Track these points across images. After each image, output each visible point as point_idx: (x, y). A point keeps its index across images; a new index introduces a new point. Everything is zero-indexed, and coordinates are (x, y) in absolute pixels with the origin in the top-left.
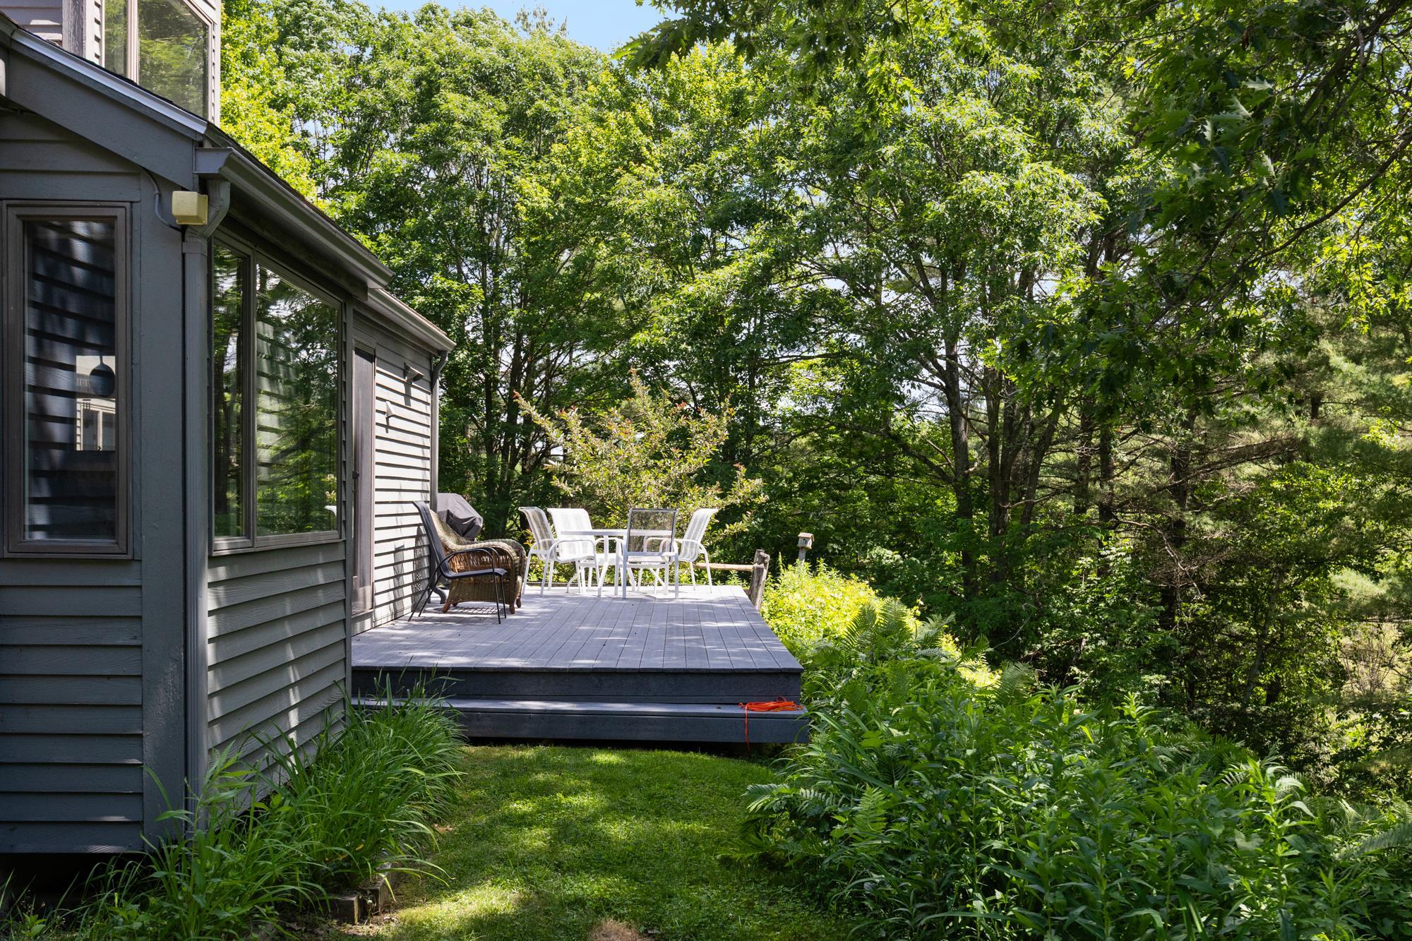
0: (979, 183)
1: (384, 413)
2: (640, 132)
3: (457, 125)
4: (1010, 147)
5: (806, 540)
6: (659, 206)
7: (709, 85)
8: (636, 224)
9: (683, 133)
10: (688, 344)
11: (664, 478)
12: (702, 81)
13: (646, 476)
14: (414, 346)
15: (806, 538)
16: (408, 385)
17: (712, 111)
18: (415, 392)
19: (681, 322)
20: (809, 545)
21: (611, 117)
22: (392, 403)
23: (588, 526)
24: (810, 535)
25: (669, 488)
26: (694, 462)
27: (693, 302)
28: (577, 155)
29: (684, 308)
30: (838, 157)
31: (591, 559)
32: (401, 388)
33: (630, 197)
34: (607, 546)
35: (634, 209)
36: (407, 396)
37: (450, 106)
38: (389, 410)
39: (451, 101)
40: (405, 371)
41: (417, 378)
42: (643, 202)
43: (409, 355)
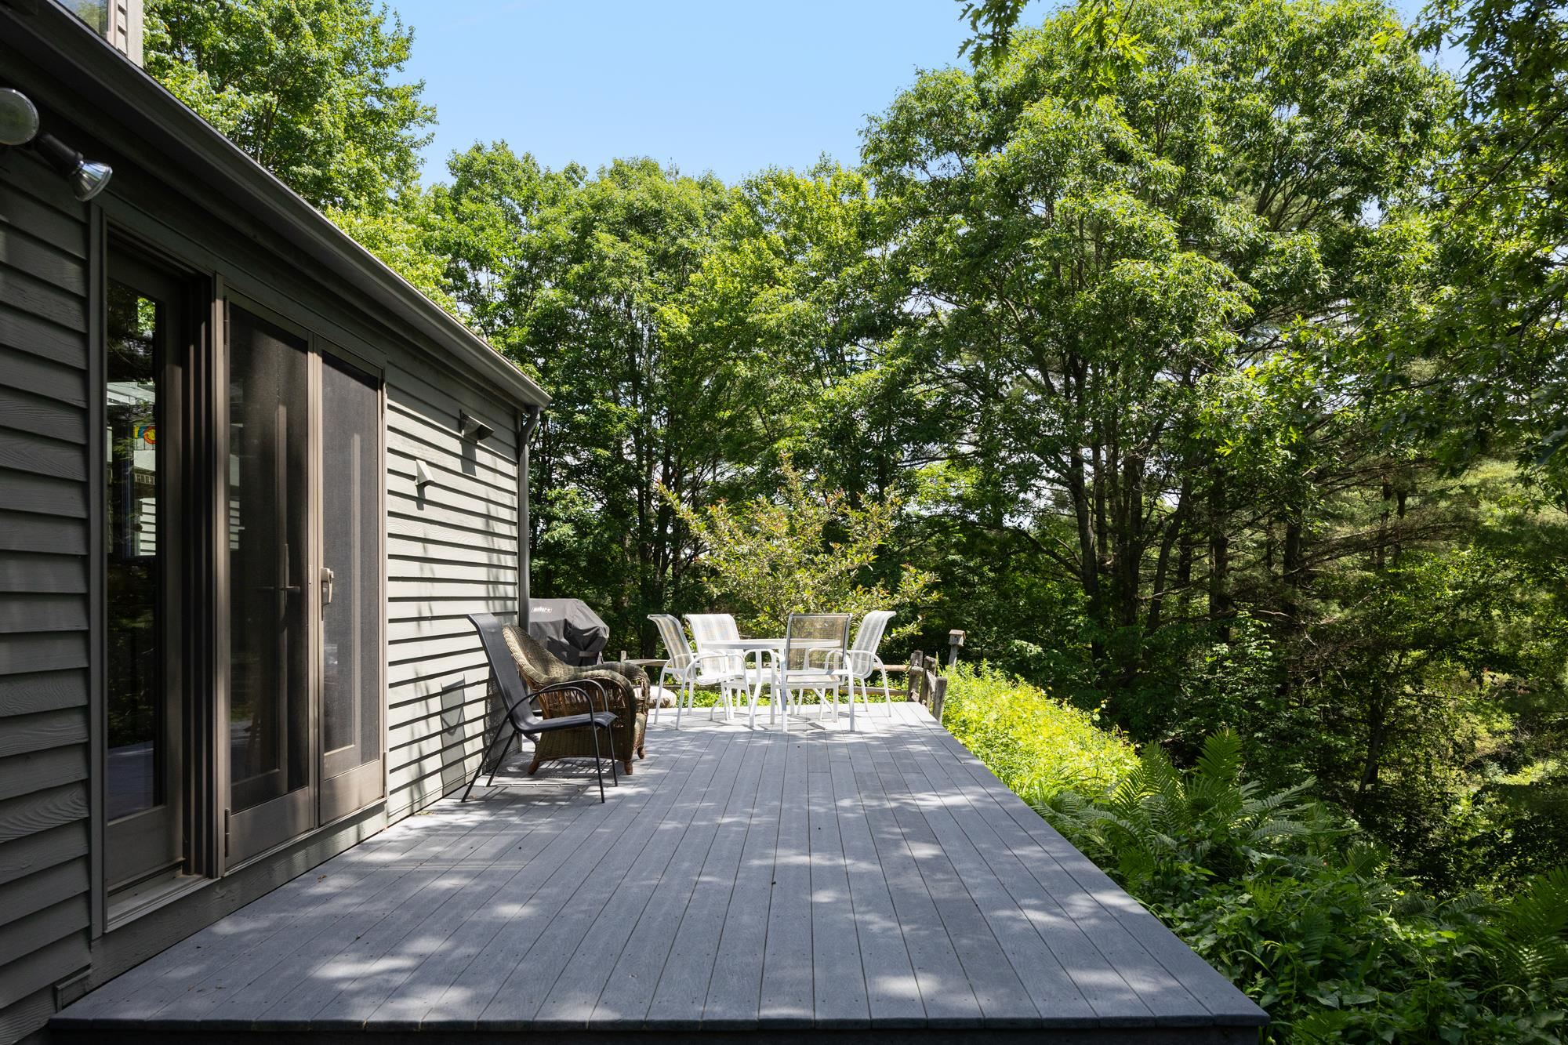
0: (1129, 270)
1: (413, 478)
2: (773, 256)
3: (607, 263)
4: (1160, 235)
5: (957, 637)
6: (794, 318)
7: (836, 211)
8: (774, 337)
9: (815, 254)
10: (830, 449)
11: (822, 576)
12: (828, 207)
13: (800, 575)
14: (477, 386)
15: (958, 635)
16: (469, 444)
17: (841, 234)
18: (481, 456)
19: (823, 428)
20: (961, 642)
21: (746, 246)
22: (429, 463)
23: (734, 636)
24: (961, 632)
25: (827, 588)
26: (855, 558)
27: (831, 406)
28: (714, 282)
29: (824, 413)
30: (976, 260)
31: (740, 678)
32: (456, 446)
33: (766, 312)
34: (759, 657)
35: (773, 323)
36: (468, 460)
37: (601, 245)
38: (421, 473)
39: (604, 240)
40: (462, 422)
41: (481, 433)
42: (780, 315)
43: (469, 402)
